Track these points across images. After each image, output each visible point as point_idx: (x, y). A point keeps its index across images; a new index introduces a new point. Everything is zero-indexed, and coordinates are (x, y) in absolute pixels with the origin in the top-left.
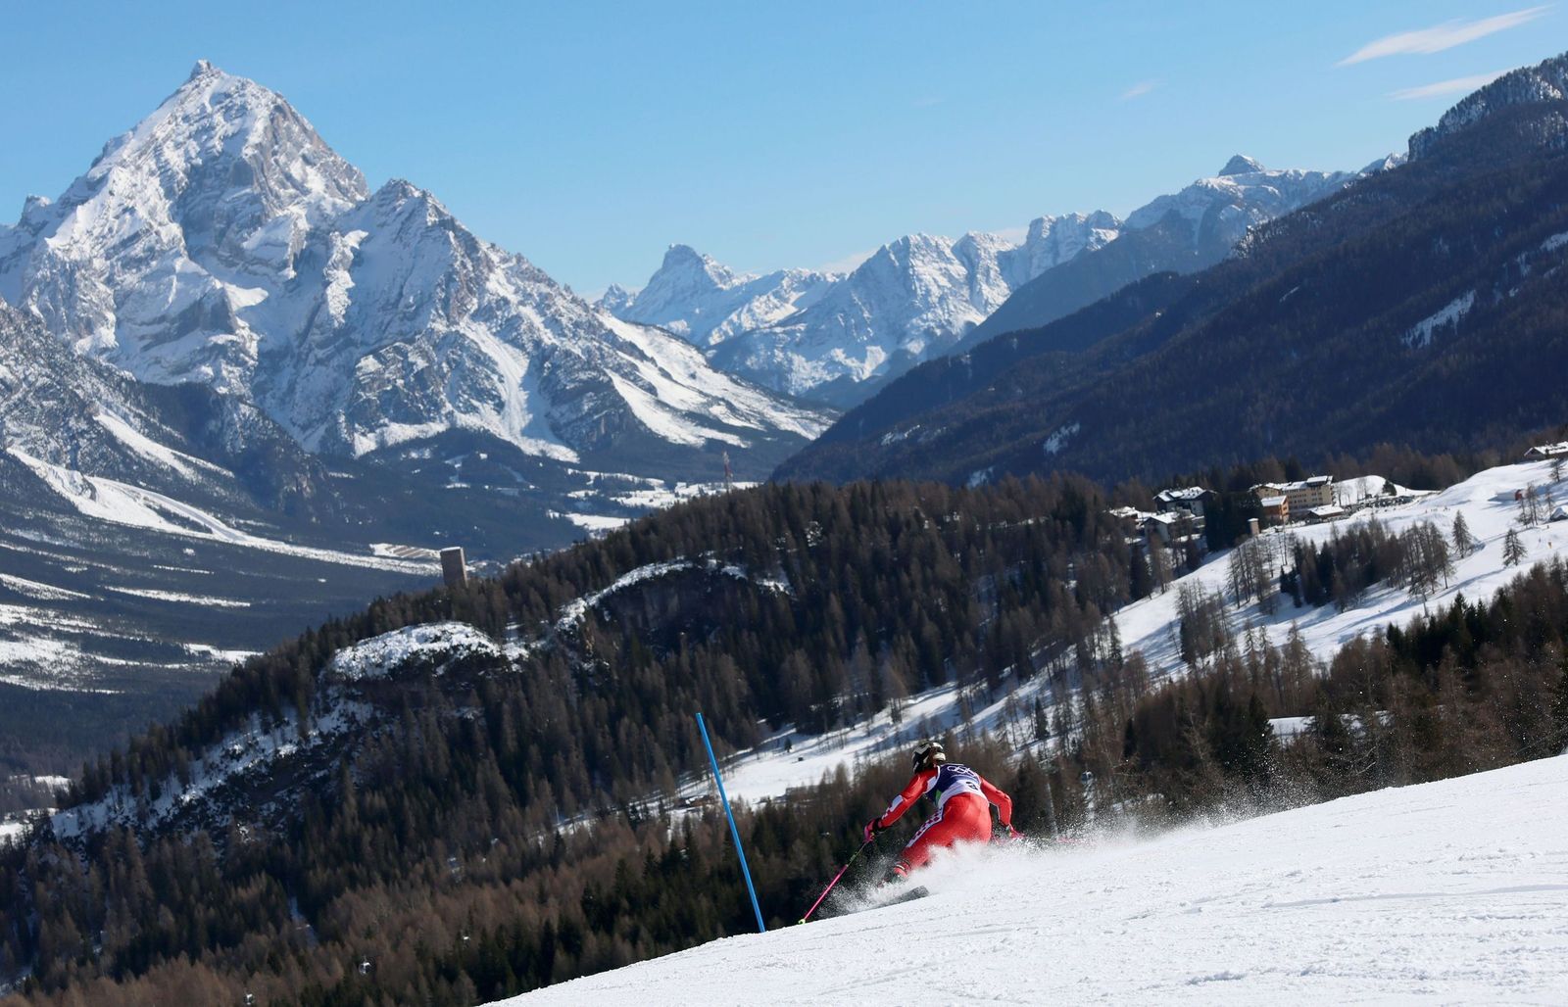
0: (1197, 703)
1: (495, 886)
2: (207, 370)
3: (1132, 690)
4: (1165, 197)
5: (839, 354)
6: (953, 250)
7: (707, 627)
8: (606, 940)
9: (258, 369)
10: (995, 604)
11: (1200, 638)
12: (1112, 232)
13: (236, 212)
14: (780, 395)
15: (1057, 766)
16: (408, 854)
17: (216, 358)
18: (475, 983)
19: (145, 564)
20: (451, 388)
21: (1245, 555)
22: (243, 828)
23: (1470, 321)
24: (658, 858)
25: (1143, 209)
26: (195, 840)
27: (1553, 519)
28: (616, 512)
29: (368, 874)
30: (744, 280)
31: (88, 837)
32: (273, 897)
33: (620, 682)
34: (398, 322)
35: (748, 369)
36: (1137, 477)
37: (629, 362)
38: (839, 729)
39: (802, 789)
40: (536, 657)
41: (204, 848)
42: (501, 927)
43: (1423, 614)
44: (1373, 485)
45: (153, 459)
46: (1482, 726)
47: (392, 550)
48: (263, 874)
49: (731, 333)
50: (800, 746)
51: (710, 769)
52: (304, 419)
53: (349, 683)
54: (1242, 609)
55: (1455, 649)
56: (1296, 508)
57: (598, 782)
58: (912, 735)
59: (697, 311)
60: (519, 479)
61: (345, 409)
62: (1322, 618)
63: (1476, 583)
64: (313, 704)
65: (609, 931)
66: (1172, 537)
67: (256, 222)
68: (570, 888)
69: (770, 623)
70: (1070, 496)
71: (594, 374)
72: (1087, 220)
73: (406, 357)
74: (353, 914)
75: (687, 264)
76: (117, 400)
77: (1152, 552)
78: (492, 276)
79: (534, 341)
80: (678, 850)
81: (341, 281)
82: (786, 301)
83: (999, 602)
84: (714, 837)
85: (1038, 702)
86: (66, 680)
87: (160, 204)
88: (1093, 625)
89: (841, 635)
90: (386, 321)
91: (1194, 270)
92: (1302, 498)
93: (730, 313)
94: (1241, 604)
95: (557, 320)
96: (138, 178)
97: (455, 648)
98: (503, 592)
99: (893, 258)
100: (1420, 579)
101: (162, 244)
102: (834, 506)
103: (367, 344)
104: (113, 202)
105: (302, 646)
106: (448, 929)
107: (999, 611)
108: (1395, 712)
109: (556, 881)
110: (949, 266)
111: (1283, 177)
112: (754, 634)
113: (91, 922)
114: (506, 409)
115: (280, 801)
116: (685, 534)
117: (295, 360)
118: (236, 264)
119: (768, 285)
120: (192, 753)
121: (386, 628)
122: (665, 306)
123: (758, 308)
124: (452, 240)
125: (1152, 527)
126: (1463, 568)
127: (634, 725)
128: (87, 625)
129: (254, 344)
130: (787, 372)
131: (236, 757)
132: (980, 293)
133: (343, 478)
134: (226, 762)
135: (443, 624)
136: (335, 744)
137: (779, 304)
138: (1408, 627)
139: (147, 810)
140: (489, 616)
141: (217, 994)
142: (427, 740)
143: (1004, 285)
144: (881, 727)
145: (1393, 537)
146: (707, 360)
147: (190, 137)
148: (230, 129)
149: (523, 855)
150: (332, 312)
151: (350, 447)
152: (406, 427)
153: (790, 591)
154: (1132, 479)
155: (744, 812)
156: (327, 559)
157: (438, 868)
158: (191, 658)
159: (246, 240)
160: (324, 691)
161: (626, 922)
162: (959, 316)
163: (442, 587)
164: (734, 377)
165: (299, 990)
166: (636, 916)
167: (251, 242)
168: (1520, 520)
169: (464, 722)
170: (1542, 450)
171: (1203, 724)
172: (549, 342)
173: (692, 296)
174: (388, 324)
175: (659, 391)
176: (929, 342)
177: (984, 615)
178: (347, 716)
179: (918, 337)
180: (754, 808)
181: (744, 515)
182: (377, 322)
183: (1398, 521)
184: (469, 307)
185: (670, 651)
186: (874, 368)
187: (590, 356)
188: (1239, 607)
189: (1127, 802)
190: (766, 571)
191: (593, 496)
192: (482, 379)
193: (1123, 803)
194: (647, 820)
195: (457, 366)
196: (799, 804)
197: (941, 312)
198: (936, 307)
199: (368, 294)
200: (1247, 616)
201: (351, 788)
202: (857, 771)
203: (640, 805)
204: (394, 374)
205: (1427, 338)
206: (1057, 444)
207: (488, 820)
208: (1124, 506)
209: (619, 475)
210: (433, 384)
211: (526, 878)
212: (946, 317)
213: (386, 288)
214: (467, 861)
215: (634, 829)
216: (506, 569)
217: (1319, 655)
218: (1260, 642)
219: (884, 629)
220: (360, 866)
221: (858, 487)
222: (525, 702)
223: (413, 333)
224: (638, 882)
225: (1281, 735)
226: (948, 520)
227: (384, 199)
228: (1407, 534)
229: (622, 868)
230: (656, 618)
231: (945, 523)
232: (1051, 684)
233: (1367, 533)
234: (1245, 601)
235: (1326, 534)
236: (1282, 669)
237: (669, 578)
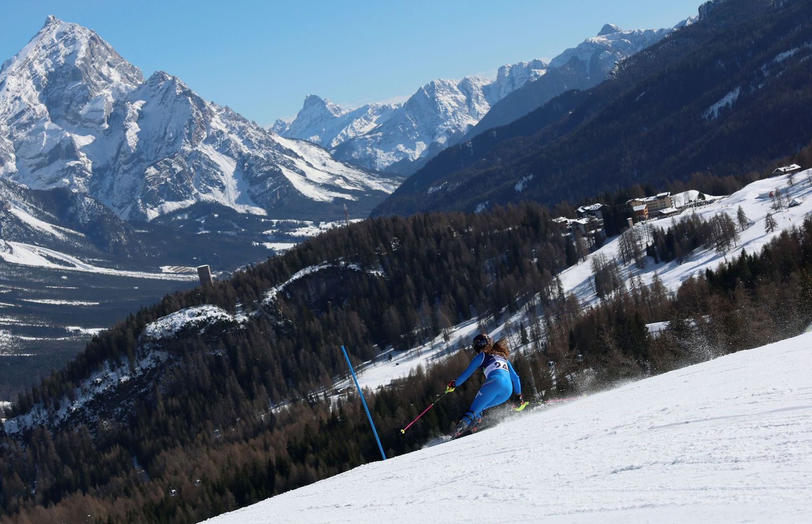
0: (606, 319)
1: (241, 443)
2: (66, 181)
3: (571, 314)
4: (571, 49)
5: (401, 147)
6: (458, 87)
8: (302, 467)
9: (93, 178)
10: (495, 274)
11: (606, 284)
12: (542, 71)
13: (74, 94)
14: (372, 172)
15: (535, 357)
16: (193, 429)
17: (70, 174)
18: (234, 495)
19: (41, 286)
20: (196, 180)
21: (626, 238)
22: (105, 422)
23: (738, 103)
24: (326, 422)
25: (558, 56)
26: (80, 430)
27: (791, 206)
28: (289, 240)
29: (173, 441)
30: (348, 111)
31: (23, 432)
32: (124, 457)
33: (298, 330)
34: (165, 147)
35: (353, 159)
36: (566, 200)
37: (290, 159)
38: (417, 347)
39: (400, 380)
40: (252, 320)
41: (85, 433)
42: (245, 464)
43: (724, 262)
44: (693, 195)
45: (41, 230)
46: (760, 320)
47: (172, 269)
48: (118, 445)
49: (343, 140)
50: (397, 358)
51: (349, 373)
52: (120, 203)
53: (155, 341)
54: (627, 267)
55: (742, 279)
56: (652, 210)
57: (290, 384)
58: (456, 347)
59: (324, 130)
60: (236, 226)
61: (141, 196)
62: (671, 267)
63: (751, 243)
64: (136, 353)
65: (303, 462)
66: (587, 231)
67: (86, 100)
68: (280, 441)
69: (375, 293)
70: (531, 213)
71: (272, 167)
72: (529, 65)
73: (171, 165)
74: (167, 463)
75: (316, 105)
76: (20, 200)
77: (576, 240)
78: (213, 119)
79: (238, 152)
80: (336, 417)
81: (133, 128)
82: (371, 120)
83: (497, 273)
84: (354, 408)
85: (522, 325)
86: (5, 350)
87: (34, 94)
88: (548, 282)
89: (414, 296)
90: (159, 148)
91: (588, 88)
92: (655, 205)
93: (341, 129)
94: (626, 264)
95: (250, 140)
96: (22, 81)
97: (209, 319)
98: (232, 287)
99: (426, 93)
100: (721, 244)
101: (37, 115)
102: (405, 229)
103: (150, 161)
104: (9, 94)
105: (128, 324)
106: (217, 468)
107: (497, 277)
108: (713, 316)
109: (272, 438)
110: (457, 96)
111: (632, 34)
112: (367, 299)
113: (29, 477)
114: (226, 189)
115: (123, 406)
116: (327, 249)
117: (112, 172)
118: (76, 123)
119: (361, 113)
120: (74, 384)
121: (172, 311)
122: (306, 129)
123: (356, 125)
124: (190, 101)
125: (576, 227)
126: (744, 236)
127: (307, 352)
128: (14, 320)
129: (90, 165)
130: (374, 159)
131: (99, 384)
132: (474, 109)
133: (143, 233)
134: (93, 388)
135: (201, 306)
136: (149, 374)
137: (367, 123)
138: (717, 270)
139: (53, 416)
140: (226, 301)
141: (99, 510)
142: (198, 368)
143: (487, 103)
144: (439, 344)
145: (705, 222)
146: (331, 155)
147: (47, 57)
148: (68, 51)
149: (254, 426)
150: (130, 145)
151: (145, 216)
152: (174, 203)
153: (385, 275)
154: (563, 201)
155: (369, 394)
156: (137, 276)
157: (209, 436)
158: (70, 334)
159: (81, 110)
160: (142, 346)
161: (311, 456)
162: (464, 122)
163: (200, 287)
164: (346, 163)
165: (141, 505)
166: (316, 454)
167: (84, 111)
168: (773, 208)
169: (217, 358)
170: (782, 169)
171: (611, 329)
172: (246, 152)
173: (320, 121)
174: (160, 148)
175: (307, 174)
176: (449, 137)
177: (489, 281)
178: (155, 359)
179: (443, 135)
180: (375, 392)
181: (357, 237)
182: (154, 148)
183: (707, 213)
184: (202, 137)
185: (323, 312)
186: (420, 153)
187: (268, 158)
188: (625, 266)
189: (573, 374)
190: (371, 266)
191: (276, 232)
192: (212, 175)
193: (571, 375)
194: (318, 402)
195: (198, 168)
196: (398, 388)
197: (454, 121)
198: (451, 118)
199: (148, 133)
200: (630, 270)
201: (160, 397)
202: (428, 368)
203: (314, 394)
204: (165, 175)
205: (716, 114)
206: (522, 186)
207: (234, 409)
208: (560, 217)
209: (289, 220)
210: (186, 179)
211: (256, 438)
212: (457, 122)
213: (157, 130)
214: (224, 431)
215: (312, 407)
216: (233, 275)
217: (670, 288)
218: (638, 284)
219: (436, 292)
220: (168, 437)
221: (417, 217)
222: (249, 345)
223: (173, 153)
224: (316, 435)
225: (653, 332)
226: (466, 231)
227: (152, 83)
228: (712, 220)
229: (307, 428)
230: (314, 295)
231: (465, 233)
232: (528, 314)
233: (691, 221)
234: (628, 262)
235: (669, 223)
236: (651, 297)
237: (320, 273)
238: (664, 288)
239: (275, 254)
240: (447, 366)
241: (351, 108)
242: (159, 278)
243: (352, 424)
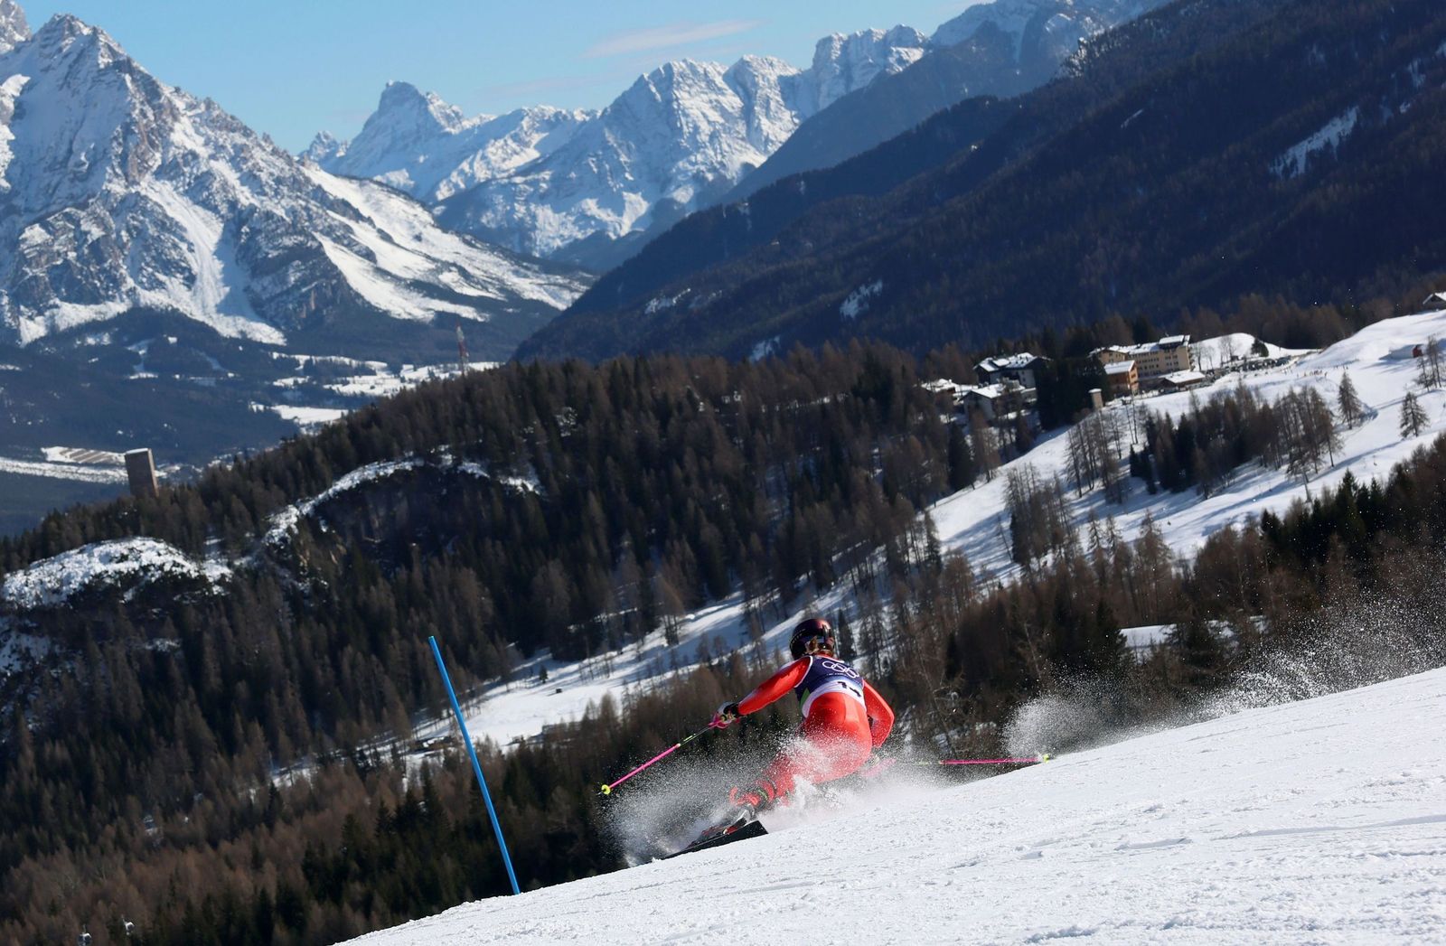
0: (1033, 611)
1: (200, 850)
3: (954, 598)
6: (726, 77)
7: (442, 537)
8: (333, 911)
10: (787, 500)
11: (1035, 534)
12: (915, 51)
14: (522, 258)
16: (97, 814)
20: (132, 260)
21: (1086, 433)
23: (1352, 144)
24: (393, 813)
25: (952, 21)
28: (331, 402)
29: (51, 839)
30: (477, 121)
33: (340, 604)
34: (68, 183)
35: (484, 227)
36: (954, 343)
37: (341, 223)
38: (604, 652)
39: (562, 726)
40: (241, 576)
42: (209, 898)
43: (1304, 498)
44: (1240, 345)
47: (68, 454)
49: (462, 186)
50: (557, 675)
51: (448, 705)
53: (22, 612)
54: (1083, 498)
55: (1344, 538)
57: (318, 724)
58: (691, 656)
59: (422, 159)
60: (216, 366)
61: (9, 288)
62: (1184, 505)
63: (1368, 458)
65: (337, 900)
66: (997, 415)
68: (289, 851)
69: (518, 530)
70: (872, 367)
71: (301, 239)
72: (886, 37)
73: (78, 225)
74: (35, 886)
75: (407, 105)
77: (972, 432)
79: (229, 202)
80: (416, 802)
82: (527, 145)
83: (791, 498)
84: (458, 785)
85: (842, 616)
88: (905, 522)
89: (603, 540)
90: (53, 184)
91: (1016, 93)
92: (1154, 363)
93: (460, 161)
94: (1083, 490)
95: (255, 177)
97: (145, 569)
98: (200, 500)
99: (653, 89)
102: (591, 388)
103: (32, 211)
106: (146, 901)
107: (791, 508)
108: (1273, 617)
109: (272, 841)
110: (721, 98)
112: (498, 543)
114: (198, 283)
116: (414, 427)
119: (506, 126)
121: (65, 547)
122: (382, 157)
123: (494, 154)
124: (129, 84)
125: (974, 402)
126: (1352, 441)
127: (359, 655)
130: (530, 230)
132: (759, 129)
133: (8, 371)
135: (129, 540)
136: (6, 686)
137: (518, 149)
138: (1287, 514)
140: (184, 529)
142: (115, 679)
143: (787, 115)
144: (654, 650)
145: (1266, 406)
146: (434, 218)
149: (233, 813)
151: (15, 333)
152: (81, 307)
153: (541, 490)
154: (947, 345)
155: (492, 755)
157: (132, 831)
161: (357, 889)
162: (734, 157)
163: (128, 497)
164: (468, 237)
166: (368, 883)
168: (1420, 382)
169: (158, 656)
171: (1041, 636)
172: (246, 203)
173: (415, 142)
174: (58, 185)
175: (378, 257)
176: (699, 189)
177: (773, 509)
178: (20, 653)
179: (685, 183)
180: (505, 751)
181: (483, 402)
182: (42, 186)
183: (1272, 387)
184: (150, 163)
185: (400, 566)
186: (634, 219)
187: (295, 217)
188: (1081, 496)
189: (951, 733)
190: (511, 468)
191: (304, 383)
192: (169, 249)
194: (378, 766)
195: (138, 234)
196: (559, 744)
197: (712, 153)
198: (706, 147)
199: (32, 151)
200: (1090, 504)
201: (28, 738)
202: (626, 704)
203: (369, 749)
204: (65, 245)
205: (1301, 166)
206: (856, 306)
207: (190, 773)
208: (939, 379)
209: (333, 358)
210: (110, 256)
211: (236, 839)
212: (719, 158)
213: (52, 144)
214: (166, 820)
215: (363, 778)
216: (203, 474)
217: (1180, 551)
218: (1107, 537)
219: (654, 532)
220: (41, 829)
221: (619, 365)
222: (229, 632)
223: (86, 196)
224: (369, 841)
225: (1135, 648)
226: (727, 401)
227: (47, 39)
228: (1282, 403)
229: (351, 825)
230: (381, 527)
231: (724, 405)
232: (856, 593)
233: (1233, 402)
234: (1088, 488)
235: (1184, 405)
236: (1135, 569)
237: (396, 479)
238: (1166, 549)
239: (300, 433)
240: (669, 701)
241: (484, 116)
242: (39, 473)
243: (451, 818)
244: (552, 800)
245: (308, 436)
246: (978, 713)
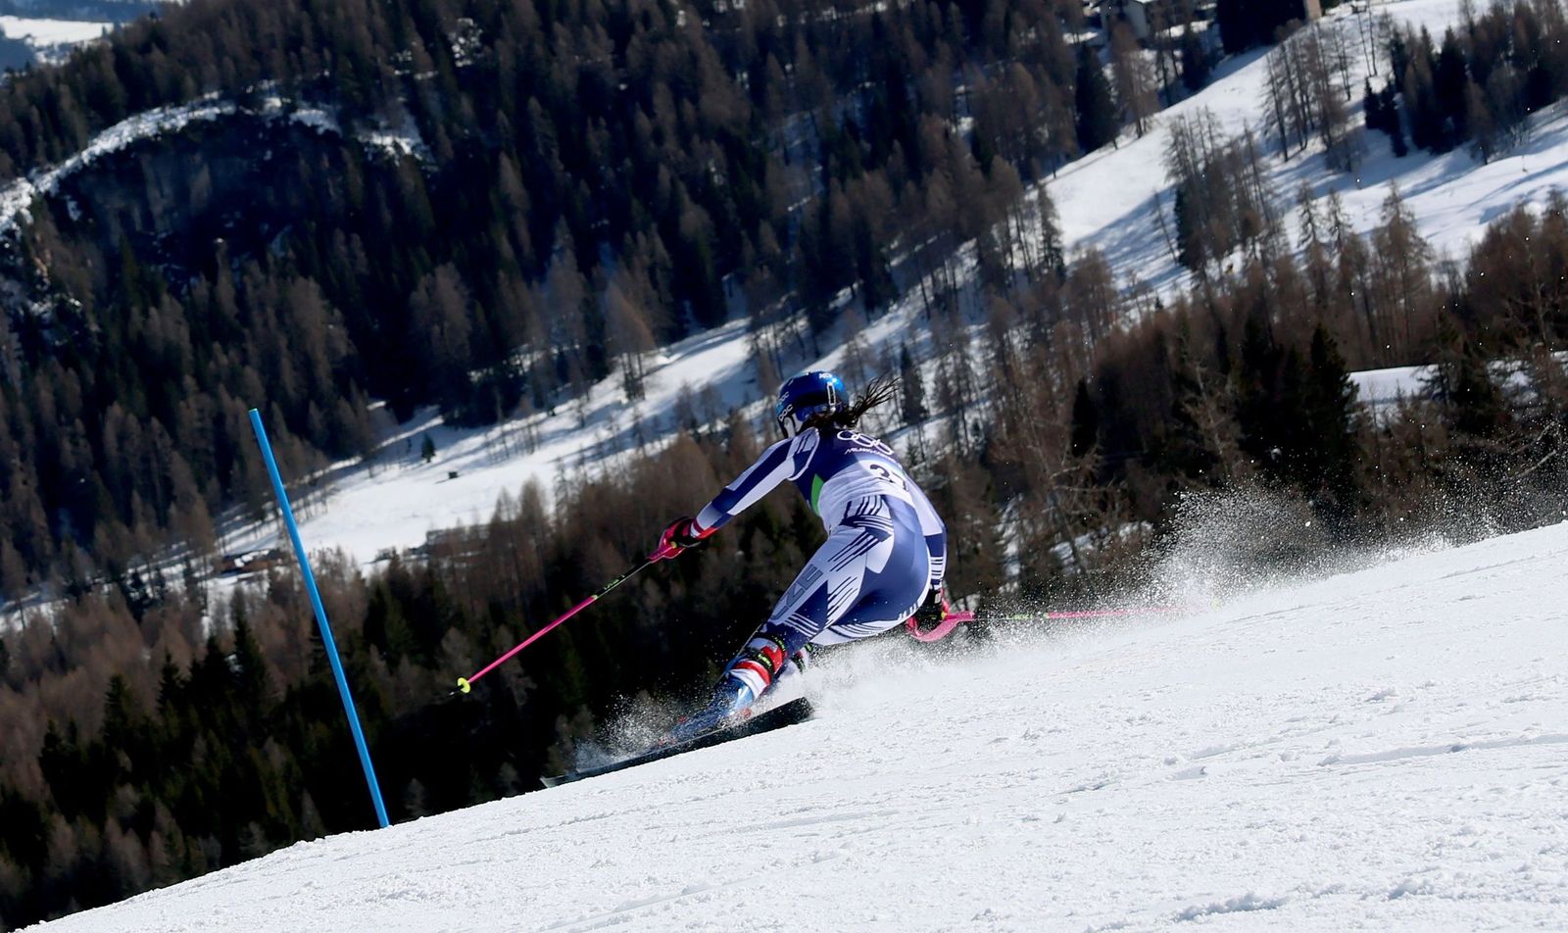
0: (1209, 346)
3: (1085, 324)
7: (266, 227)
8: (91, 832)
10: (819, 168)
11: (1214, 222)
21: (1295, 58)
24: (185, 673)
28: (85, 11)
33: (102, 337)
38: (525, 415)
39: (458, 531)
50: (452, 451)
54: (1292, 164)
57: (66, 529)
58: (666, 424)
62: (1453, 172)
65: (97, 815)
66: (1154, 29)
68: (19, 735)
69: (387, 216)
77: (1116, 58)
80: (223, 656)
83: (824, 163)
84: (290, 629)
85: (905, 352)
88: (1007, 203)
89: (524, 235)
94: (1290, 153)
107: (825, 177)
112: (356, 237)
116: (219, 50)
125: (1116, 11)
127: (132, 419)
144: (607, 408)
153: (424, 153)
155: (348, 577)
161: (128, 795)
166: (146, 787)
171: (1222, 387)
177: (797, 190)
180: (367, 572)
185: (197, 275)
188: (1287, 159)
189: (1080, 540)
190: (376, 117)
193: (1072, 544)
194: (162, 598)
196: (453, 560)
200: (1302, 176)
202: (561, 496)
203: (148, 571)
215: (138, 617)
217: (1444, 247)
218: (1329, 225)
219: (606, 222)
224: (147, 719)
225: (1374, 403)
226: (722, 7)
229: (118, 692)
230: (168, 211)
231: (719, 14)
232: (929, 317)
233: (1529, 9)
234: (1298, 148)
235: (1450, 13)
236: (1373, 276)
237: (191, 136)
238: (1422, 245)
239: (36, 61)
240: (630, 491)
243: (278, 684)
244: (443, 653)
245: (48, 65)
246: (1123, 510)
